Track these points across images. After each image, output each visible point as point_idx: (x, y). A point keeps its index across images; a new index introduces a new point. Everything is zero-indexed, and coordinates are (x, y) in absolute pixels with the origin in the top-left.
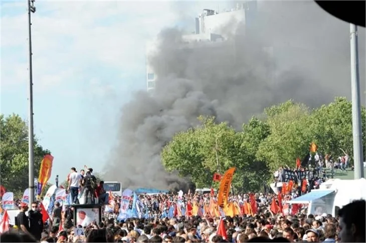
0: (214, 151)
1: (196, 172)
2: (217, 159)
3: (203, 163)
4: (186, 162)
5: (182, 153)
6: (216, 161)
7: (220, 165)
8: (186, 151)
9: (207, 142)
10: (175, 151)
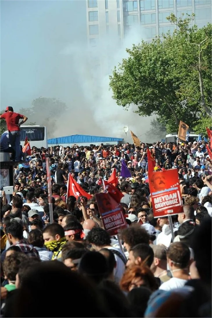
0: (195, 73)
1: (166, 106)
2: (200, 85)
3: (177, 93)
4: (150, 90)
5: (144, 77)
6: (199, 87)
7: (205, 94)
8: (150, 73)
9: (184, 57)
10: (132, 73)
